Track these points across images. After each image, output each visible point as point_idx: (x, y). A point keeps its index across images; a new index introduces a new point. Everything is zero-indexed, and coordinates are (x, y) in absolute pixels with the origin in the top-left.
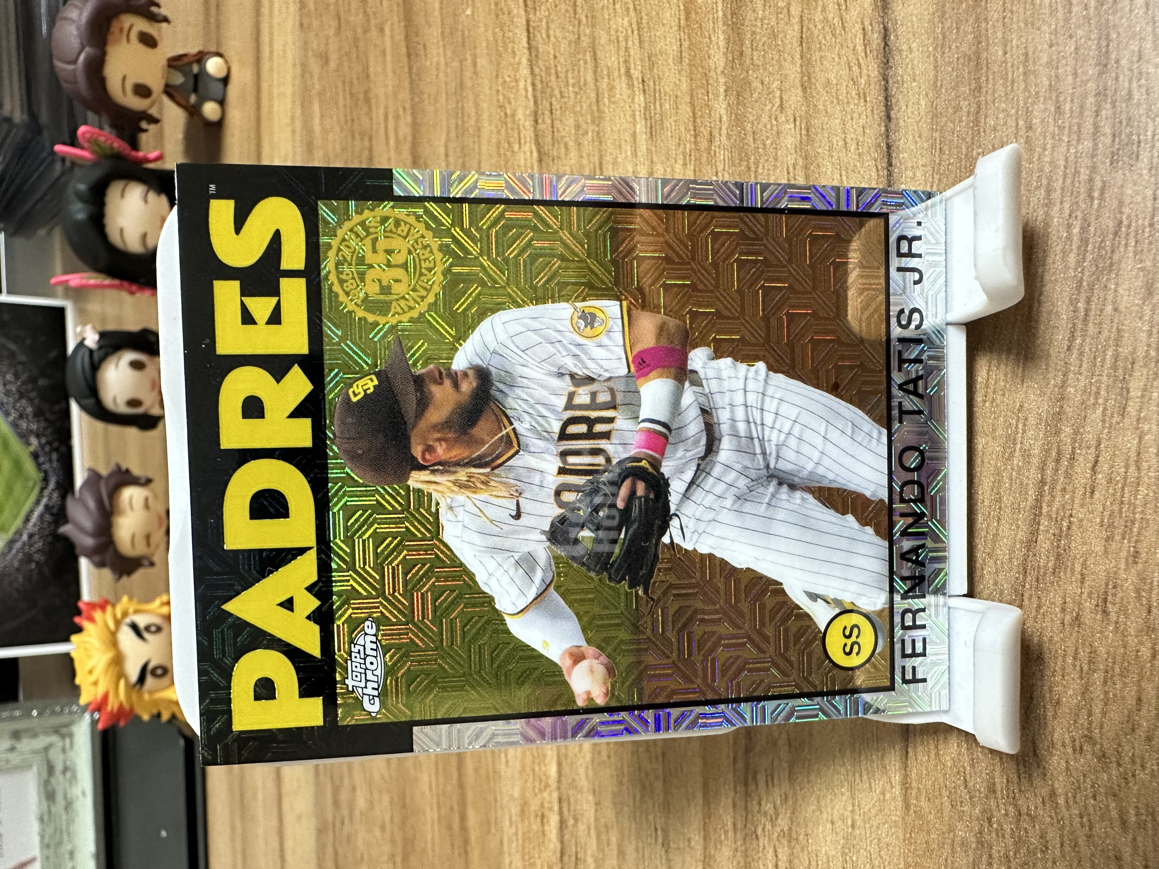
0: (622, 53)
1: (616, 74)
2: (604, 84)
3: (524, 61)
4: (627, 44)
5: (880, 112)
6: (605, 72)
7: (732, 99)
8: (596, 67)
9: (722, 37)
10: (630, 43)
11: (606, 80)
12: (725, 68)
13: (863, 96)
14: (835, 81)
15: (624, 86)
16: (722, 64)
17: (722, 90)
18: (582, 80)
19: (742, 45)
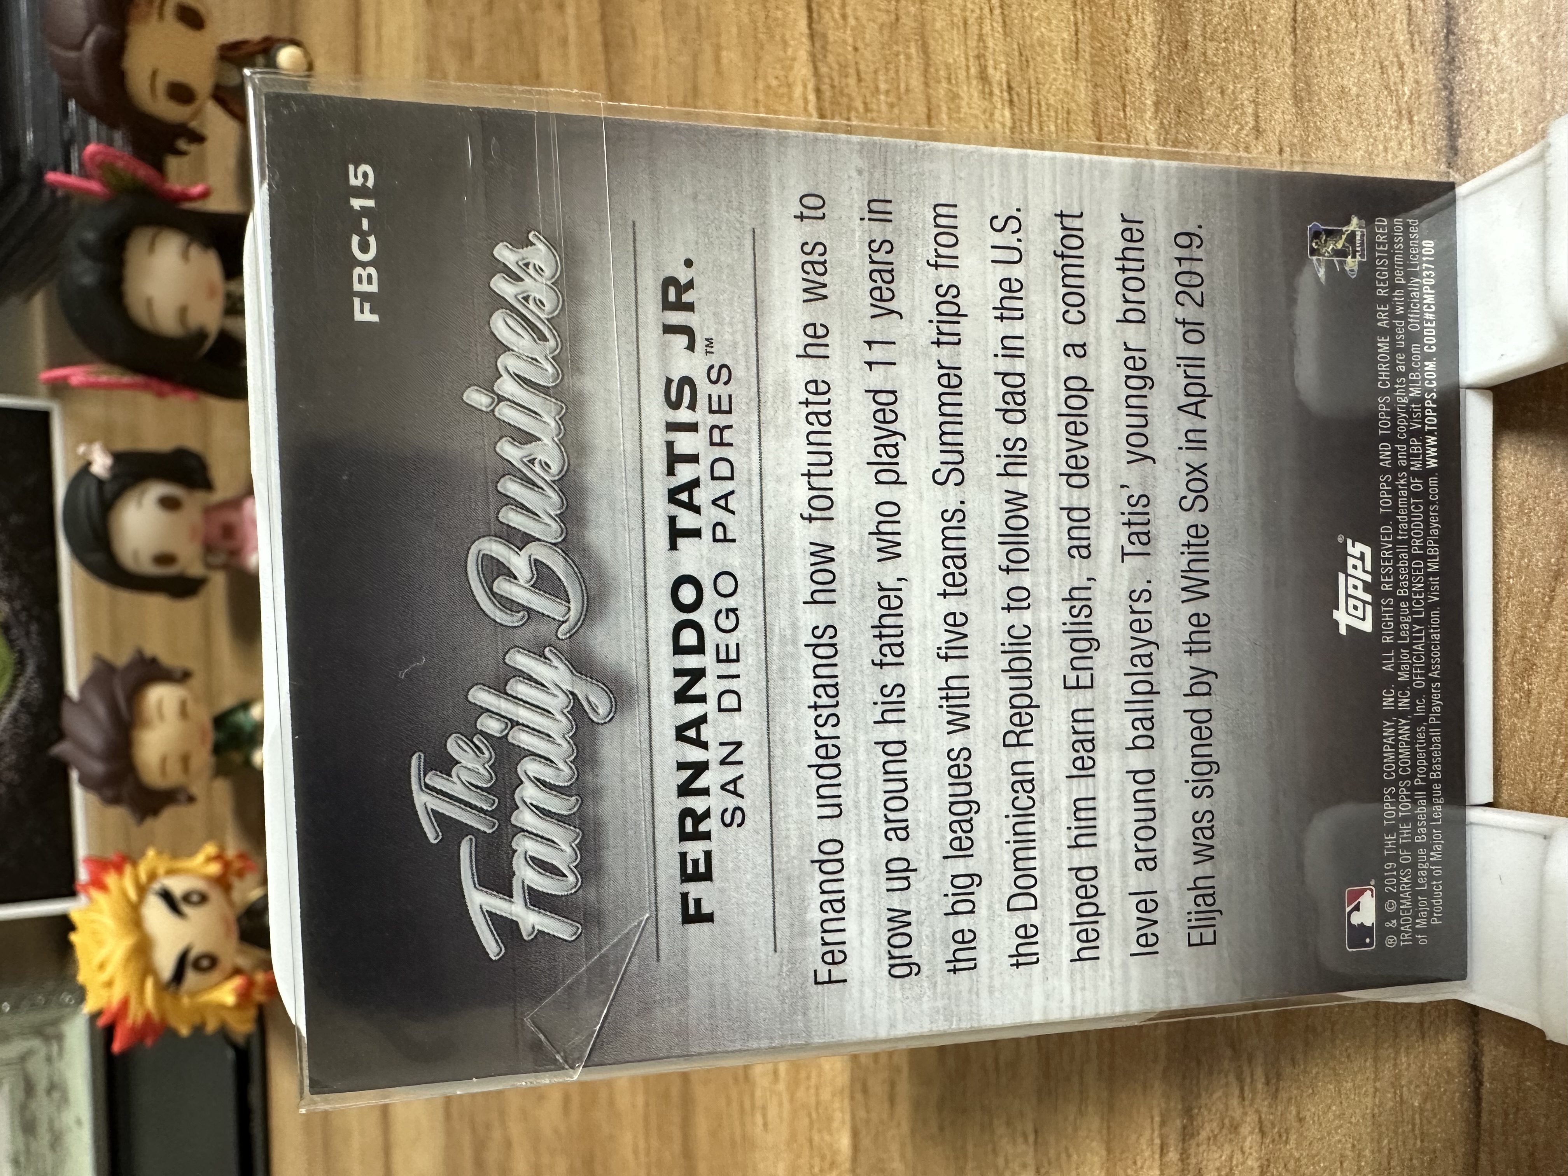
0: (972, 43)
1: (962, 75)
2: (941, 91)
3: (803, 55)
4: (981, 28)
5: (1437, 139)
6: (942, 73)
7: (1169, 115)
8: (927, 65)
9: (1150, 19)
10: (987, 29)
11: (944, 84)
12: (1155, 67)
13: (1406, 114)
14: (1354, 90)
15: (976, 94)
16: (1151, 63)
17: (1149, 102)
18: (903, 86)
19: (1186, 33)
